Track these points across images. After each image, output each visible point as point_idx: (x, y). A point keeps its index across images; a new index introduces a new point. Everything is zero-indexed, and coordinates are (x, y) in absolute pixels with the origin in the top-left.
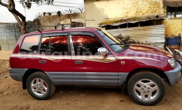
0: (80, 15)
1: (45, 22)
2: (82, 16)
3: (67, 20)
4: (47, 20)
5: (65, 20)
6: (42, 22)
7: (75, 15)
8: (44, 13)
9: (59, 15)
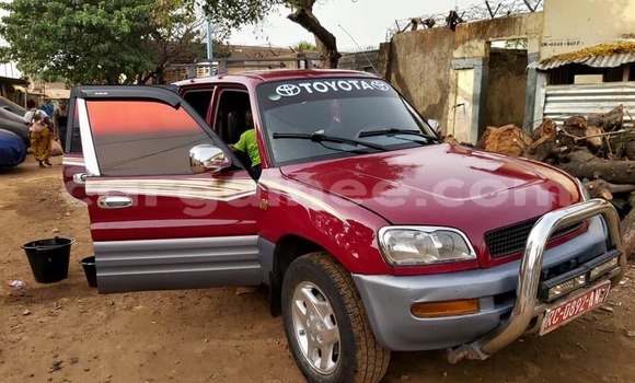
0: (524, 22)
1: (409, 53)
2: (529, 27)
3: (474, 43)
4: (416, 44)
5: (467, 44)
6: (400, 53)
7: (505, 24)
8: (414, 22)
9: (453, 28)
